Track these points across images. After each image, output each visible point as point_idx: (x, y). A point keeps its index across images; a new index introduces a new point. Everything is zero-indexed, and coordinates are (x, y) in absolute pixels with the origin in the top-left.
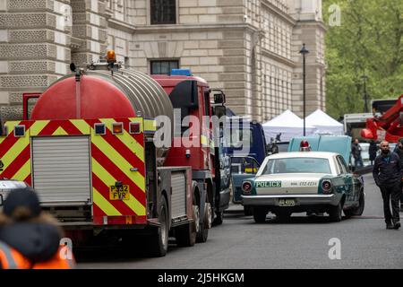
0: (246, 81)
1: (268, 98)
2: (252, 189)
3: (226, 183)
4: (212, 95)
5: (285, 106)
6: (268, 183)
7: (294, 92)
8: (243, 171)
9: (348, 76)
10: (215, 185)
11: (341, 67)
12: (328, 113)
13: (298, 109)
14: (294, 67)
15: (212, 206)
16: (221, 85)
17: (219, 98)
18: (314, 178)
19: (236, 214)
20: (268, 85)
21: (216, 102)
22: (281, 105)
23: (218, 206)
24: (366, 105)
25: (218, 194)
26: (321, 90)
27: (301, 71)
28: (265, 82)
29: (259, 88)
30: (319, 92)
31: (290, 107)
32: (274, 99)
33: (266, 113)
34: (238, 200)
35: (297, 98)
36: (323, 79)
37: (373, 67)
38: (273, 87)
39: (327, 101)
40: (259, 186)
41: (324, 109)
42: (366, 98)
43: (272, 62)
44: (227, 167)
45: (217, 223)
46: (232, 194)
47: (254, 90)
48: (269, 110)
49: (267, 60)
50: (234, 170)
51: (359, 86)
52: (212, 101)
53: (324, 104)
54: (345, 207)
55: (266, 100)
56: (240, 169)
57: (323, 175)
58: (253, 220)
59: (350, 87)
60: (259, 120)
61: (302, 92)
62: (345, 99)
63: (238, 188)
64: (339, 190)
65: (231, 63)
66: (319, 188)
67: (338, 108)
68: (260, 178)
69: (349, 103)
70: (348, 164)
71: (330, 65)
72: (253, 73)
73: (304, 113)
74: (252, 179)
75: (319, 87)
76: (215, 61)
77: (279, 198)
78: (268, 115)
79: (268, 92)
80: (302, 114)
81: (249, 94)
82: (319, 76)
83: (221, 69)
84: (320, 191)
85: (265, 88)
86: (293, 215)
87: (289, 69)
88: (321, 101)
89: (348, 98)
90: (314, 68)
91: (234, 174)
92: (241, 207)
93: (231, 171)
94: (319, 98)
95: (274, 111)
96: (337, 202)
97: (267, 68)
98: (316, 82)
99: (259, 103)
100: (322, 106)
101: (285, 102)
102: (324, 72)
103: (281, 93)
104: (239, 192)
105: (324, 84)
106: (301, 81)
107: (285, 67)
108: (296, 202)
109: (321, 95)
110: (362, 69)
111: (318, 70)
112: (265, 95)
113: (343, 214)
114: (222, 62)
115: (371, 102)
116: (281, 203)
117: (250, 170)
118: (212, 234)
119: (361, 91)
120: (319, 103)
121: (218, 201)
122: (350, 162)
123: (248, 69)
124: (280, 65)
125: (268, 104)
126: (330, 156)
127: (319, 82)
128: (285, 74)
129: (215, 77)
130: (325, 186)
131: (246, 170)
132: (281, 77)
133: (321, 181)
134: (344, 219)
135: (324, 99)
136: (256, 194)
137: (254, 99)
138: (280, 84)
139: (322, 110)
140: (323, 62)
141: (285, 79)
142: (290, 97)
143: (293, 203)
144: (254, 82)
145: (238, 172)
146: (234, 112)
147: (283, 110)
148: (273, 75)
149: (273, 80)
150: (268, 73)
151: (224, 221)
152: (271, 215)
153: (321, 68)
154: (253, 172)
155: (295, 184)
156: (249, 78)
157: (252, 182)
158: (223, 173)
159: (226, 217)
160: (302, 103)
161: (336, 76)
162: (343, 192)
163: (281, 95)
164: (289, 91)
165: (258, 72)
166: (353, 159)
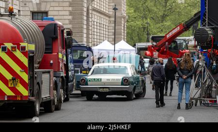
0: (84, 24)
1: (95, 33)
2: (85, 82)
3: (72, 79)
4: (65, 31)
5: (105, 38)
6: (94, 79)
7: (109, 31)
8: (81, 72)
9: (139, 23)
10: (66, 80)
11: (135, 18)
12: (127, 42)
13: (111, 40)
14: (110, 17)
15: (64, 91)
16: (70, 26)
17: (69, 33)
18: (119, 77)
19: (77, 96)
20: (95, 27)
21: (67, 35)
22: (102, 38)
23: (67, 91)
24: (148, 38)
25: (67, 85)
26: (124, 30)
27: (113, 19)
28: (94, 25)
29: (90, 28)
30: (123, 31)
31: (107, 39)
32: (98, 34)
33: (94, 42)
34: (78, 88)
35: (111, 34)
36: (125, 24)
37: (152, 18)
38: (98, 27)
39: (127, 36)
40: (90, 81)
41: (125, 40)
42: (148, 34)
43: (98, 14)
44: (73, 70)
45: (66, 100)
46: (75, 85)
47: (88, 29)
48: (95, 40)
49: (95, 13)
50: (76, 72)
51: (144, 28)
52: (65, 35)
53: (125, 37)
54: (135, 92)
55: (94, 35)
56: (79, 71)
57: (124, 76)
58: (86, 99)
59: (139, 28)
60: (90, 45)
61: (113, 31)
62: (136, 35)
63: (78, 82)
64: (132, 83)
65: (76, 15)
66: (122, 82)
67: (133, 39)
68: (90, 77)
69: (139, 37)
70: (138, 70)
71: (129, 17)
72: (88, 20)
73: (115, 42)
74: (86, 77)
75: (123, 28)
76: (67, 13)
77: (100, 87)
78: (95, 43)
79: (95, 30)
80: (113, 42)
81: (85, 31)
82: (123, 22)
83: (70, 17)
84: (122, 84)
85: (94, 28)
86: (108, 96)
87: (107, 18)
88: (124, 36)
89: (138, 35)
90: (121, 18)
91: (76, 74)
92: (79, 92)
93: (75, 72)
94: (123, 34)
95: (98, 41)
96: (131, 90)
97: (95, 18)
98: (121, 26)
99: (90, 36)
100: (124, 38)
101: (105, 36)
102: (126, 20)
103: (102, 31)
104: (78, 83)
105: (125, 26)
106: (113, 25)
107: (105, 17)
108: (109, 89)
109: (124, 32)
110: (146, 19)
111: (123, 19)
112: (94, 32)
113: (134, 97)
114: (71, 14)
115: (151, 37)
116: (101, 90)
117: (85, 72)
118: (64, 106)
119: (146, 31)
120: (123, 37)
121: (67, 89)
122: (139, 69)
123: (85, 18)
124: (102, 16)
125: (95, 37)
126: (128, 65)
127: (123, 25)
128: (105, 21)
129: (67, 22)
130: (125, 81)
131: (83, 72)
132: (102, 23)
133: (123, 79)
134: (135, 99)
135: (125, 35)
136: (88, 85)
137: (88, 34)
138: (102, 26)
139: (124, 40)
140: (125, 15)
141: (105, 23)
142: (107, 33)
143: (107, 90)
144: (88, 25)
145: (78, 73)
146: (77, 41)
147: (103, 40)
148: (98, 21)
149: (98, 23)
150: (95, 20)
151: (70, 99)
152: (95, 96)
153: (124, 18)
154: (86, 73)
155: (109, 80)
156: (85, 22)
157: (86, 78)
158: (70, 73)
159: (71, 97)
160: (113, 37)
161: (132, 22)
162: (135, 85)
163: (102, 32)
164: (107, 30)
165: (90, 20)
166: (140, 67)
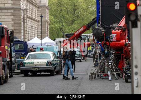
0: (21, 27)
1: (29, 33)
2: (23, 64)
3: (14, 63)
4: (9, 32)
5: (35, 36)
6: (29, 63)
7: (38, 31)
8: (20, 58)
9: (57, 25)
10: (10, 63)
11: (55, 22)
12: (50, 38)
13: (39, 36)
14: (38, 22)
15: (9, 70)
16: (12, 28)
18: (45, 61)
19: (18, 73)
20: (29, 28)
21: (11, 34)
23: (11, 71)
24: (63, 35)
25: (11, 66)
26: (48, 30)
27: (41, 23)
28: (28, 27)
29: (26, 29)
30: (47, 31)
31: (37, 36)
32: (31, 33)
33: (28, 38)
34: (18, 68)
35: (39, 33)
36: (48, 26)
37: (66, 22)
38: (31, 29)
39: (50, 34)
40: (26, 63)
41: (49, 36)
42: (63, 33)
43: (31, 20)
44: (15, 57)
45: (11, 76)
46: (16, 66)
47: (24, 30)
48: (29, 37)
49: (29, 20)
50: (17, 58)
51: (61, 29)
52: (9, 34)
53: (49, 35)
54: (56, 70)
55: (28, 34)
56: (19, 57)
57: (48, 60)
58: (24, 75)
59: (58, 29)
60: (26, 40)
61: (41, 31)
62: (56, 33)
63: (19, 64)
64: (54, 65)
65: (16, 21)
66: (47, 64)
67: (53, 36)
68: (26, 61)
69: (57, 34)
70: (57, 56)
71: (51, 22)
72: (24, 24)
74: (23, 61)
75: (47, 29)
76: (11, 20)
77: (33, 68)
78: (29, 39)
79: (29, 31)
80: (41, 38)
81: (22, 31)
82: (47, 25)
83: (13, 22)
85: (28, 29)
86: (38, 73)
87: (37, 23)
88: (48, 34)
89: (57, 33)
90: (45, 22)
91: (17, 59)
92: (19, 71)
93: (16, 58)
94: (47, 33)
95: (31, 37)
96: (53, 69)
97: (29, 22)
99: (26, 35)
100: (48, 35)
101: (35, 34)
102: (49, 24)
103: (34, 31)
104: (19, 65)
105: (49, 28)
106: (41, 27)
107: (35, 22)
108: (39, 69)
109: (48, 32)
110: (62, 23)
111: (47, 23)
112: (28, 32)
113: (55, 73)
114: (13, 20)
115: (65, 34)
116: (33, 69)
117: (23, 58)
118: (9, 80)
119: (62, 30)
120: (47, 34)
121: (11, 69)
122: (58, 55)
123: (22, 23)
124: (33, 21)
125: (29, 35)
126: (51, 53)
127: (47, 27)
128: (35, 24)
129: (11, 25)
130: (49, 63)
131: (21, 58)
132: (33, 25)
133: (47, 62)
134: (55, 75)
135: (49, 33)
136: (25, 66)
137: (24, 33)
138: (33, 28)
139: (48, 37)
140: (48, 20)
141: (35, 26)
142: (37, 32)
143: (37, 69)
144: (24, 27)
145: (18, 59)
146: (17, 38)
147: (34, 37)
148: (31, 25)
150: (29, 24)
151: (14, 76)
152: (29, 74)
153: (48, 22)
154: (24, 59)
155: (39, 63)
156: (22, 26)
157: (23, 62)
158: (13, 59)
159: (14, 74)
160: (41, 35)
161: (53, 25)
162: (55, 65)
163: (34, 32)
165: (26, 24)
166: (59, 54)
